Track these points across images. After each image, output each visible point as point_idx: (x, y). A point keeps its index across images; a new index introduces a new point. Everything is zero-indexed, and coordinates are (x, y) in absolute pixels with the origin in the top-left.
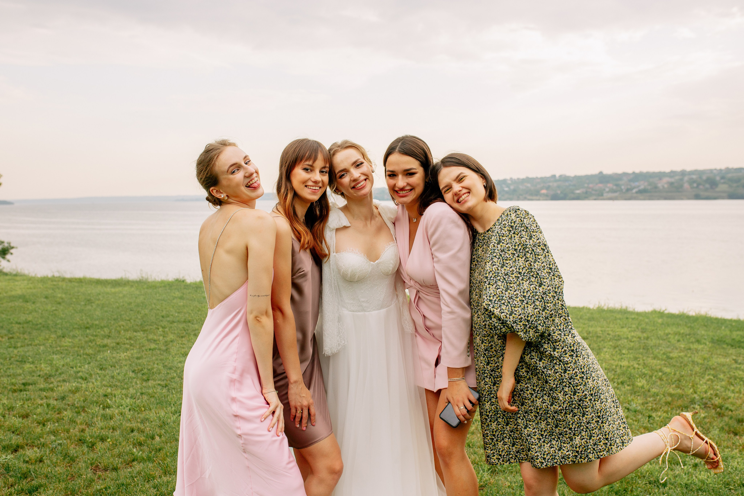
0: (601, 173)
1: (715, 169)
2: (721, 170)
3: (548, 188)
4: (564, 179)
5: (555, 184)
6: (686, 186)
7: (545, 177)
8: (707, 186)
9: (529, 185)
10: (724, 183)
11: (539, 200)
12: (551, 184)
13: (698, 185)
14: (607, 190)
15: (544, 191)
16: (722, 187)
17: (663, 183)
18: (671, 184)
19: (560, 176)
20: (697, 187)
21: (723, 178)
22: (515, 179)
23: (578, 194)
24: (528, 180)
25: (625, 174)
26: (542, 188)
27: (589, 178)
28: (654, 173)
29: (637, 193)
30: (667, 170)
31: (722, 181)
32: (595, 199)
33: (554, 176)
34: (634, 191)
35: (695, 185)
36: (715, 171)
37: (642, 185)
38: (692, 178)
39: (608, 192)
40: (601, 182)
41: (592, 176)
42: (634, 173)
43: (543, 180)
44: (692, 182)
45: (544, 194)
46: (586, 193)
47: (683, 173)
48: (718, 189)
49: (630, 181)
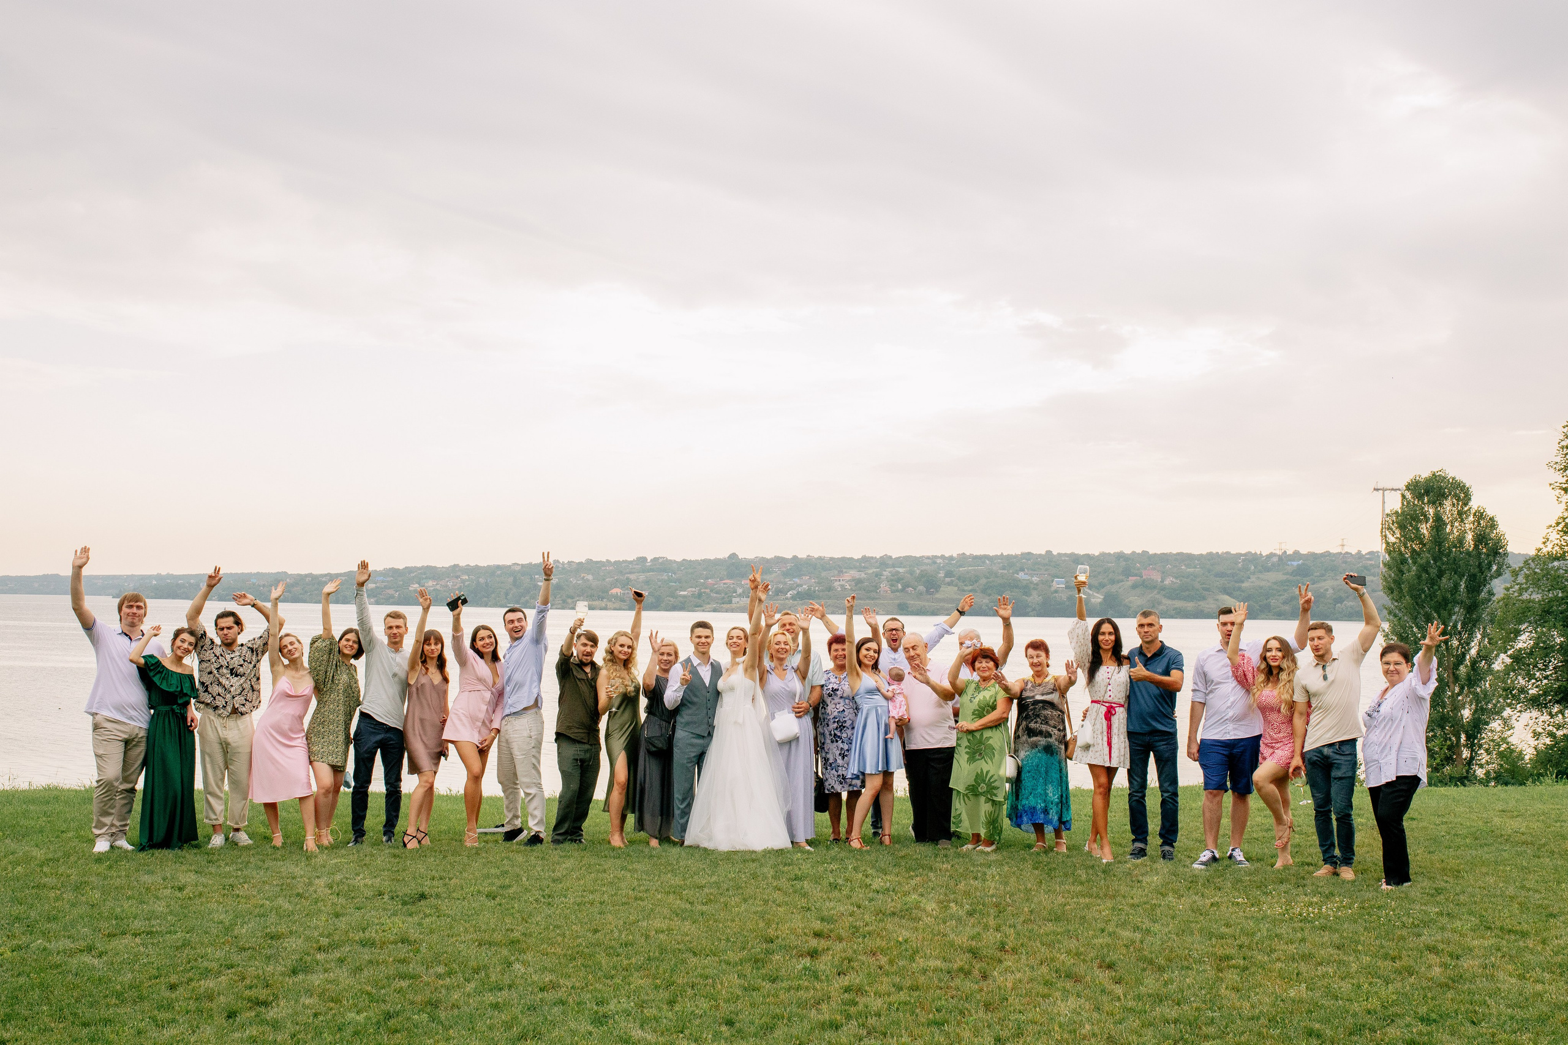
0: (733, 556)
1: (943, 557)
2: (951, 558)
3: (625, 584)
4: (662, 566)
5: (642, 577)
6: (884, 586)
7: (625, 561)
8: (921, 588)
9: (590, 577)
10: (949, 584)
11: (605, 608)
12: (632, 577)
13: (906, 586)
14: (740, 591)
15: (616, 591)
16: (948, 592)
17: (844, 581)
18: (858, 582)
19: (655, 559)
20: (903, 590)
21: (949, 574)
22: (563, 564)
23: (684, 596)
24: (591, 566)
25: (779, 560)
26: (614, 585)
27: (709, 566)
28: (832, 559)
29: (793, 598)
30: (857, 556)
31: (947, 580)
32: (715, 610)
33: (643, 560)
34: (789, 595)
35: (900, 586)
36: (939, 561)
37: (806, 583)
38: (899, 572)
39: (740, 596)
40: (730, 576)
41: (717, 562)
42: (795, 557)
43: (620, 567)
44: (895, 579)
45: (616, 597)
46: (700, 595)
47: (884, 562)
48: (937, 596)
49: (786, 574)
